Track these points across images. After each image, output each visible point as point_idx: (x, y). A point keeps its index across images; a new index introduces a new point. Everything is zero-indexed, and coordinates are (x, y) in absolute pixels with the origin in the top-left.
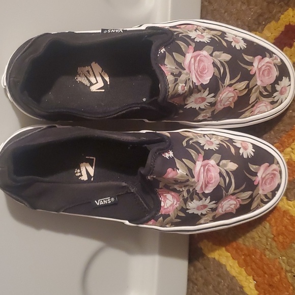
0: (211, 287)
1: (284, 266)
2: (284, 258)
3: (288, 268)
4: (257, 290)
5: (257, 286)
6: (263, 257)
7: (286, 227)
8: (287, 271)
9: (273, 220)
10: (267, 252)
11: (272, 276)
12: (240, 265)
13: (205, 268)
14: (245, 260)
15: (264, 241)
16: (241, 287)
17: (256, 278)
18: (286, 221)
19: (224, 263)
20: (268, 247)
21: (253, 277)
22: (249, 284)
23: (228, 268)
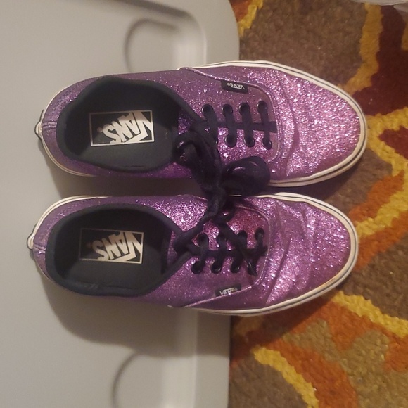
0: (266, 399)
1: (346, 369)
2: (345, 360)
3: (350, 371)
4: (317, 398)
5: (317, 394)
6: (322, 360)
7: (344, 325)
8: (348, 374)
9: (331, 318)
10: (326, 355)
11: (333, 380)
12: (298, 372)
13: (259, 378)
14: (303, 366)
15: (322, 342)
16: (300, 396)
17: (316, 384)
18: (345, 318)
19: (280, 370)
20: (327, 349)
21: (313, 383)
22: (308, 393)
23: (285, 376)
